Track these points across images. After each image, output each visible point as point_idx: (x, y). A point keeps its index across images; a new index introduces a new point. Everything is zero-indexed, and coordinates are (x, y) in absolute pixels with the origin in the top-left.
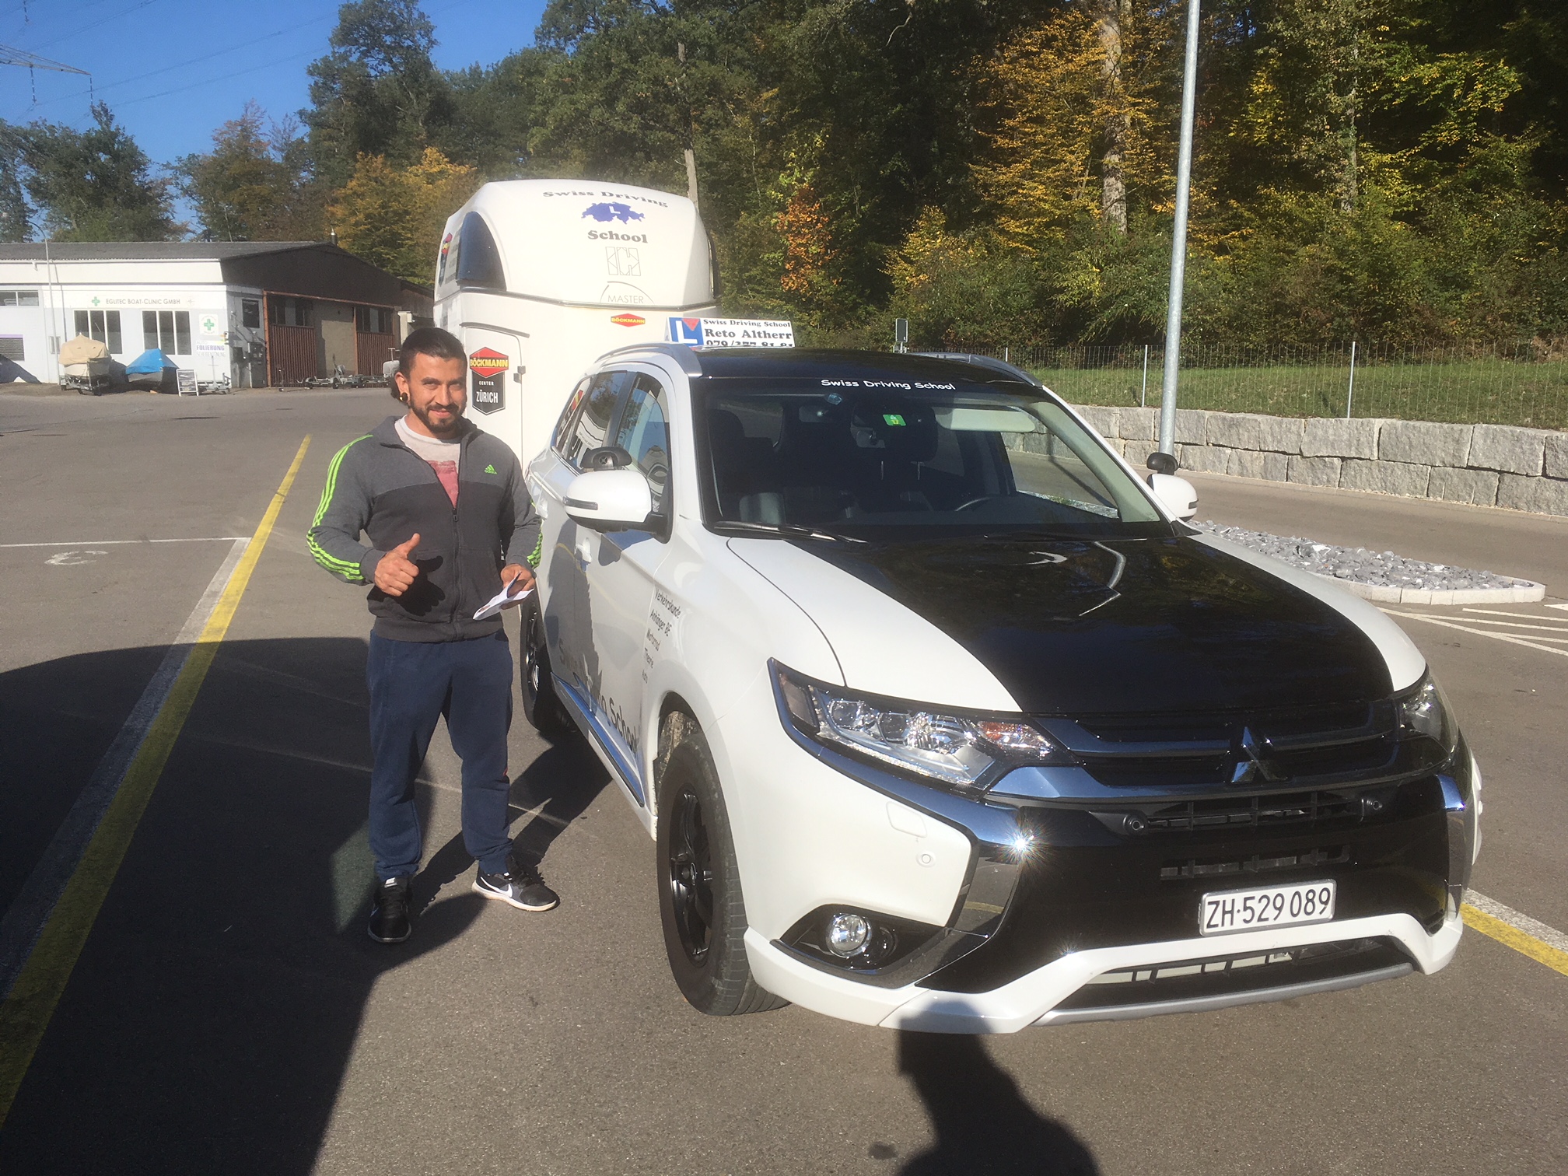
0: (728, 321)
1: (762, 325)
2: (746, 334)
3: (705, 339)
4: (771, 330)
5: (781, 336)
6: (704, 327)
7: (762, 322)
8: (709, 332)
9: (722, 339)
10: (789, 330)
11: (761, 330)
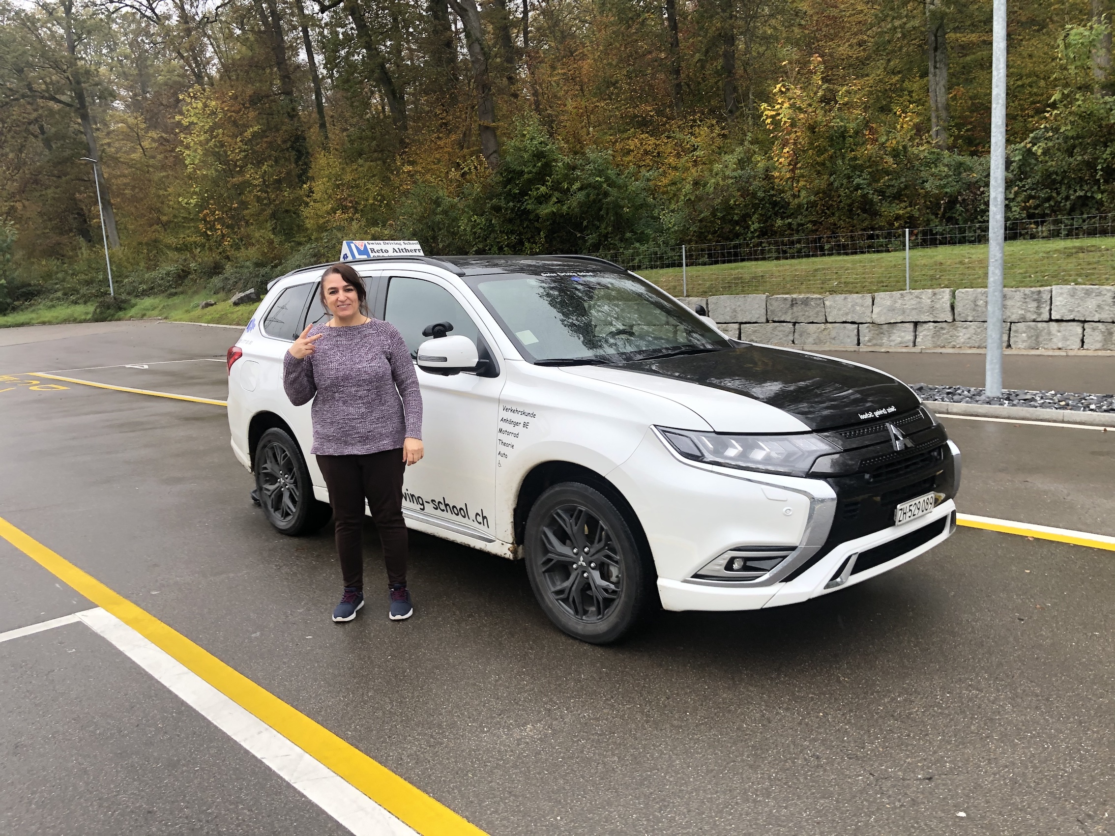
0: (381, 242)
1: (402, 244)
2: (395, 250)
3: (372, 255)
4: (409, 247)
5: (415, 250)
6: (369, 247)
7: (402, 242)
8: (373, 250)
9: (381, 254)
10: (418, 247)
11: (403, 247)
